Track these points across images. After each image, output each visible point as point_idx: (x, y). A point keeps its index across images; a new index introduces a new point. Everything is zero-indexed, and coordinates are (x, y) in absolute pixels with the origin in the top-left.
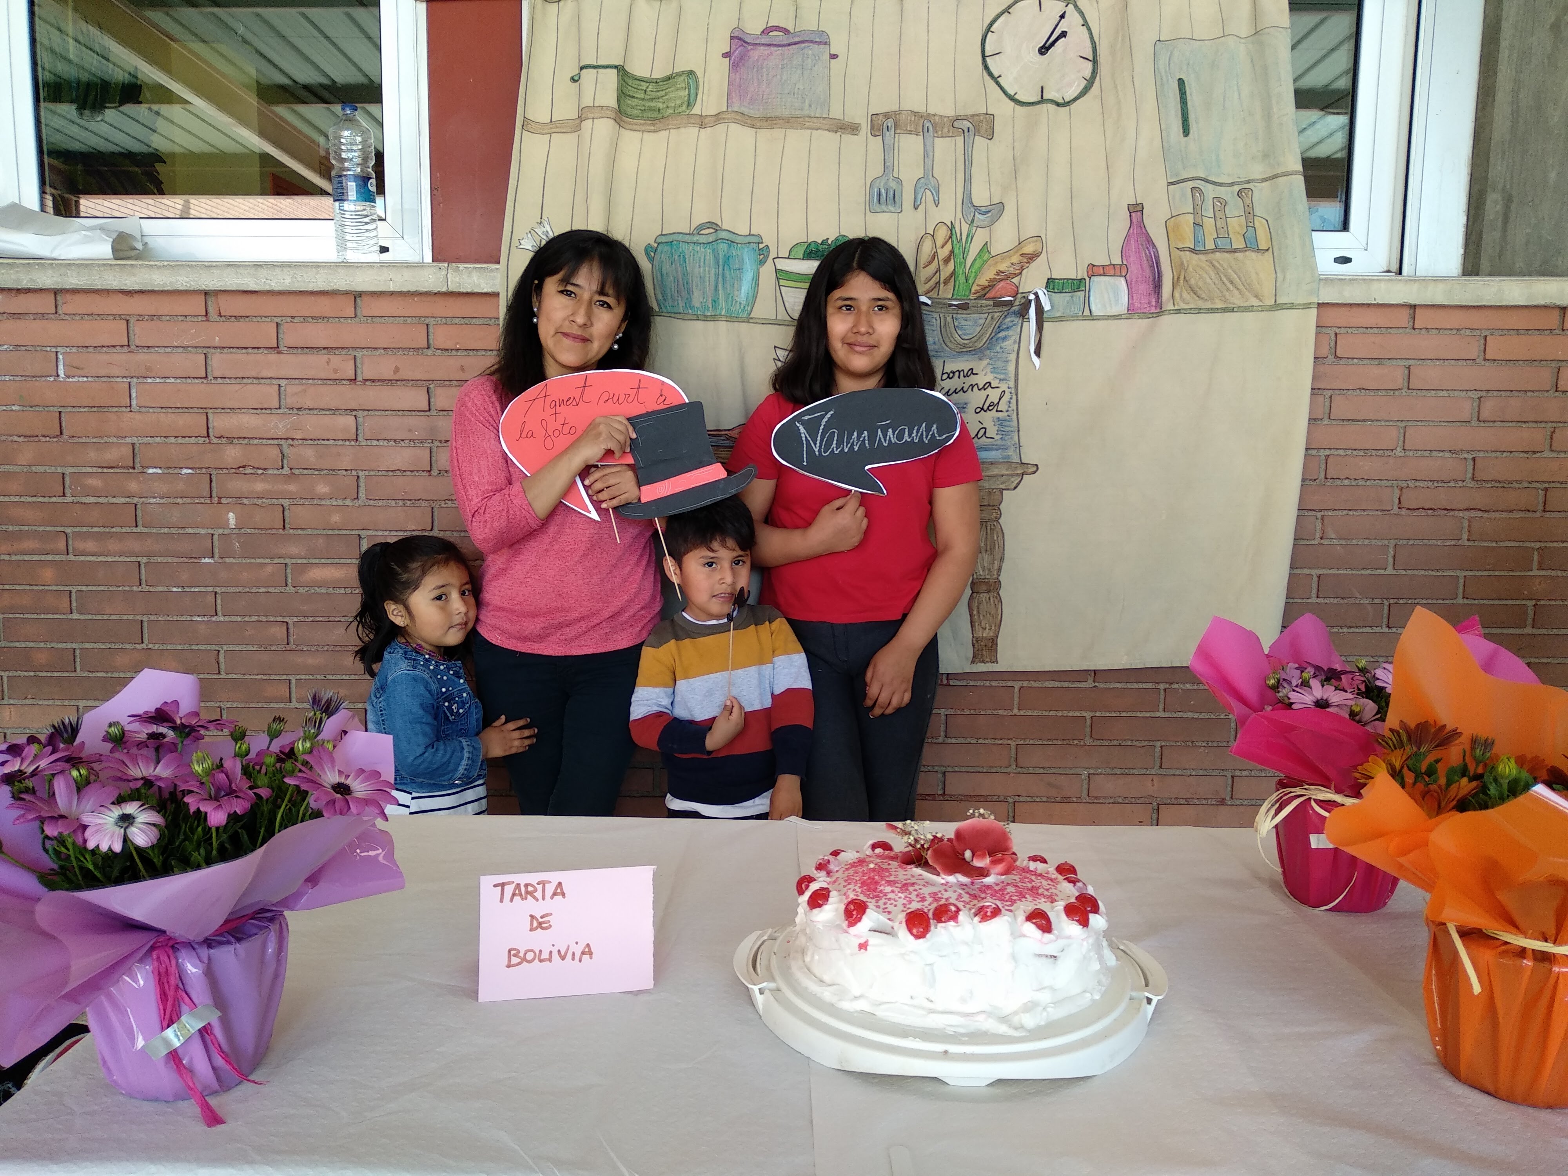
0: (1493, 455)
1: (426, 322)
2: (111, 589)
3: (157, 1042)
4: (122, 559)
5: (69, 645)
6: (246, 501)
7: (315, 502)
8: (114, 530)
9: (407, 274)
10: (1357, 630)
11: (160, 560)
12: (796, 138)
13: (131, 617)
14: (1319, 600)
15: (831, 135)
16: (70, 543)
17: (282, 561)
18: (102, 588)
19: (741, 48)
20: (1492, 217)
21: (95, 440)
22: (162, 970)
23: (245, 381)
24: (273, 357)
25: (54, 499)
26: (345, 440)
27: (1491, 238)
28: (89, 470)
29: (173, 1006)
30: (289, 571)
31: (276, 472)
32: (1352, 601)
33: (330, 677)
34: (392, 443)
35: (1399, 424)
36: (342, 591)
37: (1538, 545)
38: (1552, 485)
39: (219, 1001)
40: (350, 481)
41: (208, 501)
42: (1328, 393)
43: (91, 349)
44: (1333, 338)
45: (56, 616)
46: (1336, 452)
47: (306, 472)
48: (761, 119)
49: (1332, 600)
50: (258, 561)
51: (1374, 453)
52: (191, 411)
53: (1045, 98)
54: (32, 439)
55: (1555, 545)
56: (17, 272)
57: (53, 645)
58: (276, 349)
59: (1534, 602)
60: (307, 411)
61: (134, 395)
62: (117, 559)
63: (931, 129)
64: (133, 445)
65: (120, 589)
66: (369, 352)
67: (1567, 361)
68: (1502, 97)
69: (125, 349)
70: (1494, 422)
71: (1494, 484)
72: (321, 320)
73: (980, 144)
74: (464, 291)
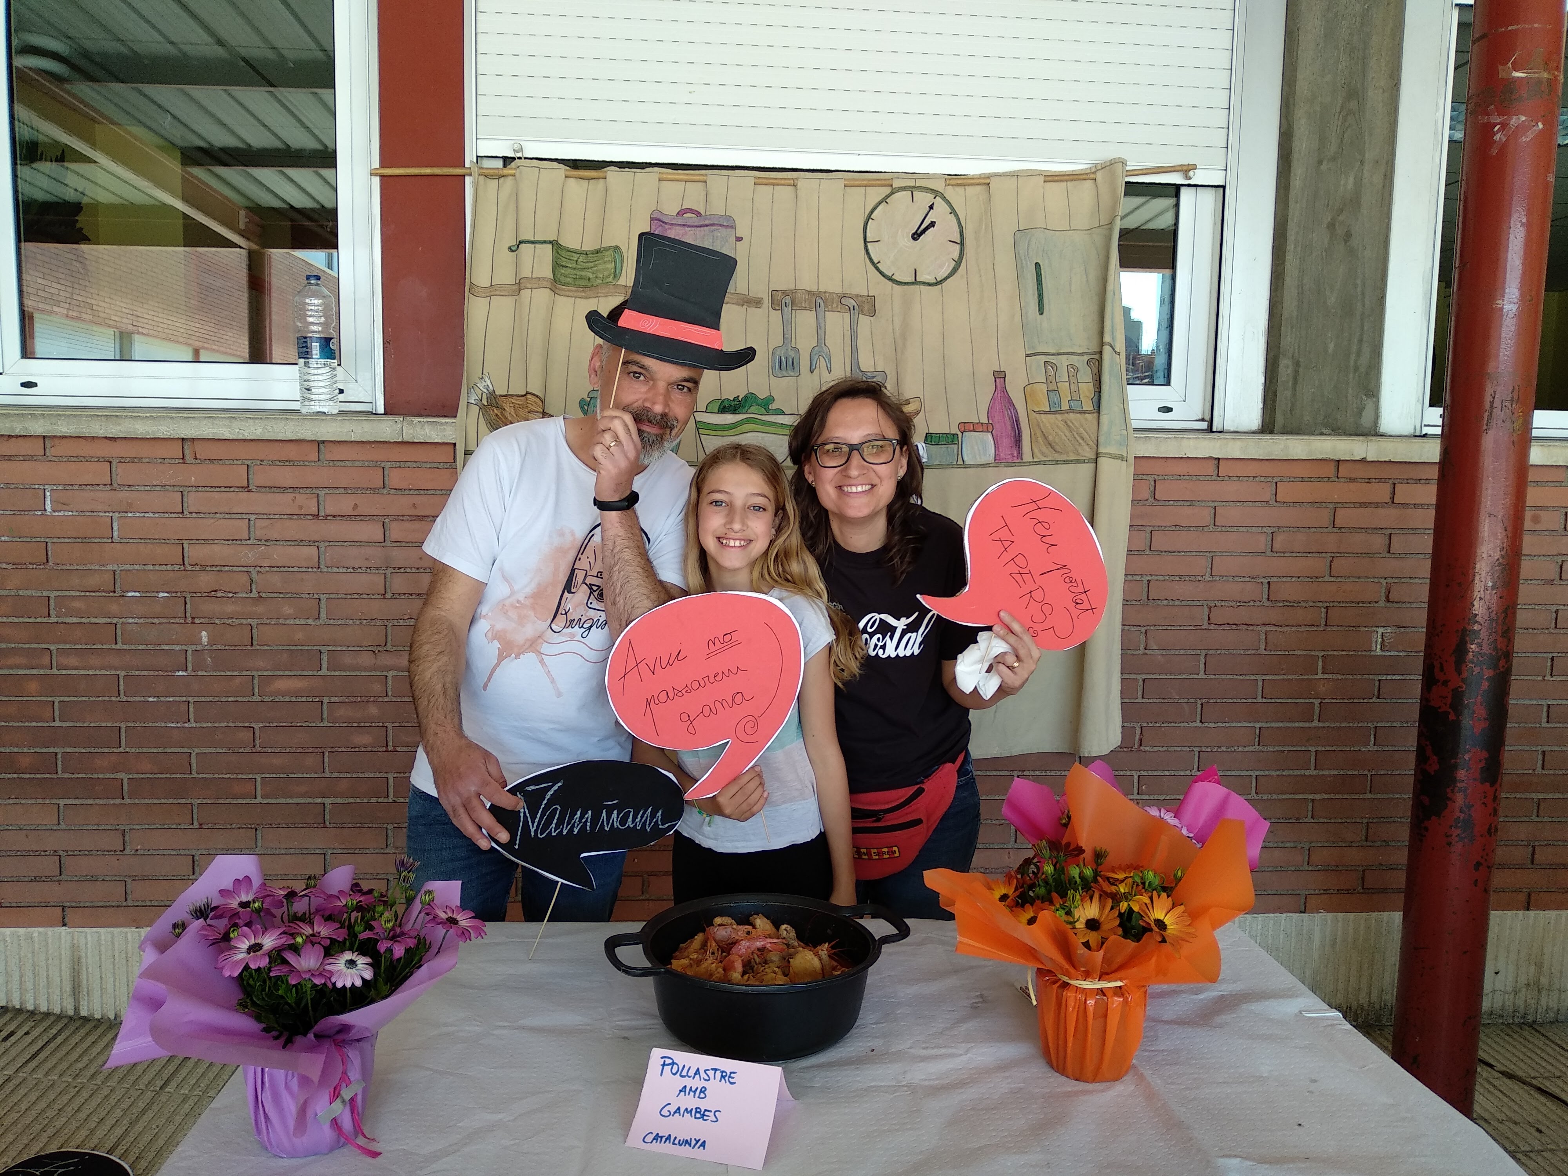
0: (1284, 579)
1: (382, 465)
2: (91, 699)
4: (102, 672)
5: (52, 750)
6: (217, 621)
7: (281, 621)
9: (367, 427)
10: (1176, 725)
11: (137, 673)
13: (109, 725)
14: (1144, 701)
15: (738, 308)
16: (54, 659)
17: (249, 673)
19: (660, 228)
20: (1284, 379)
21: (78, 567)
23: (218, 515)
24: (245, 495)
25: (39, 620)
26: (308, 568)
27: (1284, 395)
28: (74, 593)
30: (256, 682)
31: (244, 595)
32: (1172, 700)
33: (291, 775)
34: (350, 570)
35: (1207, 554)
37: (1322, 653)
38: (1331, 604)
40: (313, 603)
41: (182, 621)
42: (1149, 529)
43: (77, 487)
44: (1153, 483)
45: (39, 724)
46: (1156, 578)
47: (272, 595)
49: (1155, 700)
50: (228, 673)
51: (1187, 578)
52: (167, 541)
53: (918, 279)
54: (19, 566)
55: (1335, 653)
56: (12, 421)
57: (35, 750)
58: (247, 488)
59: (1319, 701)
60: (275, 542)
61: (115, 528)
62: (97, 672)
63: (822, 304)
64: (114, 571)
65: (100, 699)
66: (331, 491)
67: (1342, 503)
68: (1291, 280)
69: (108, 487)
70: (1285, 552)
71: (1286, 604)
72: (287, 464)
73: (864, 321)
74: (418, 441)
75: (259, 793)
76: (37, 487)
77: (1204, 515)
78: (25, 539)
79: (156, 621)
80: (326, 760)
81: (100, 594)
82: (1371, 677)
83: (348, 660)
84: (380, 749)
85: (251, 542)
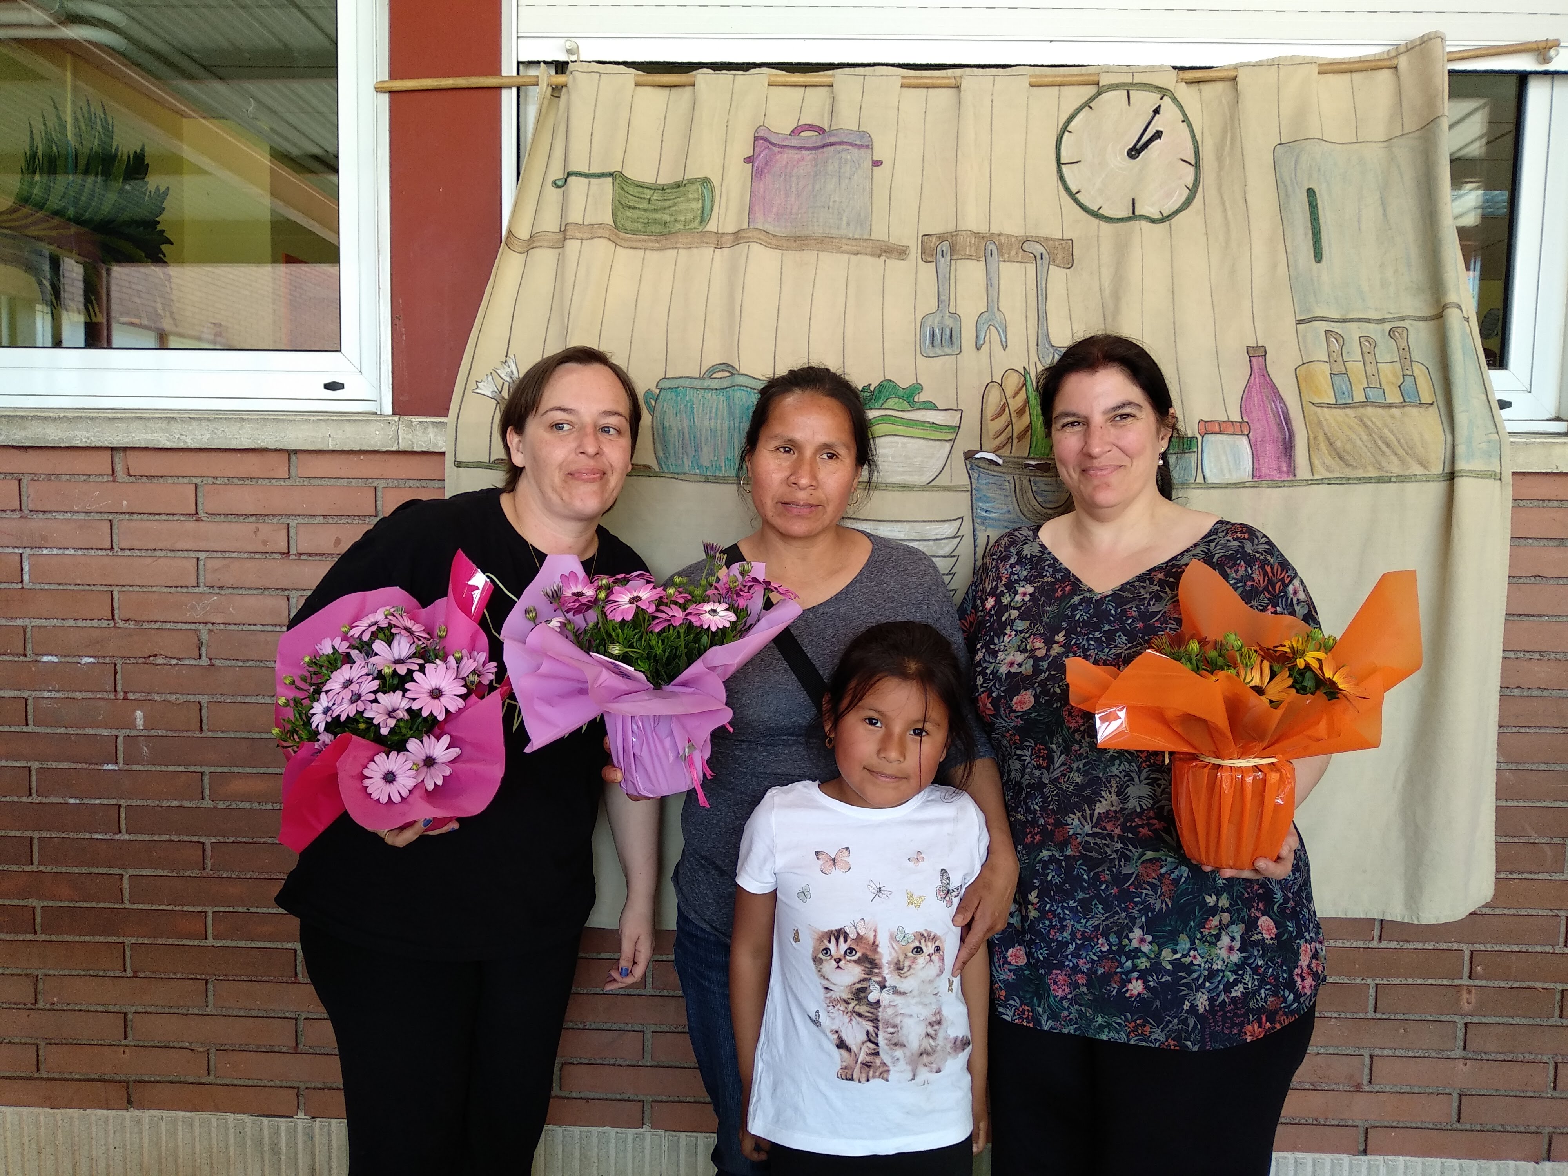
1: (375, 484)
4: (11, 763)
7: (239, 699)
8: (2, 728)
9: (349, 430)
11: (54, 765)
12: (832, 265)
13: (18, 834)
15: (874, 260)
17: (198, 769)
19: (766, 151)
23: (158, 553)
24: (191, 525)
26: (276, 626)
30: (206, 781)
31: (192, 662)
32: (1527, 842)
33: (253, 910)
41: (112, 696)
47: (228, 663)
48: (787, 238)
50: (171, 768)
52: (92, 588)
53: (1137, 213)
58: (194, 515)
60: (231, 591)
61: (26, 569)
62: (3, 763)
63: (995, 252)
65: (7, 799)
66: (306, 520)
69: (18, 514)
72: (248, 482)
73: (1057, 275)
74: (419, 450)
75: (210, 932)
79: (78, 695)
81: (7, 658)
85: (200, 589)
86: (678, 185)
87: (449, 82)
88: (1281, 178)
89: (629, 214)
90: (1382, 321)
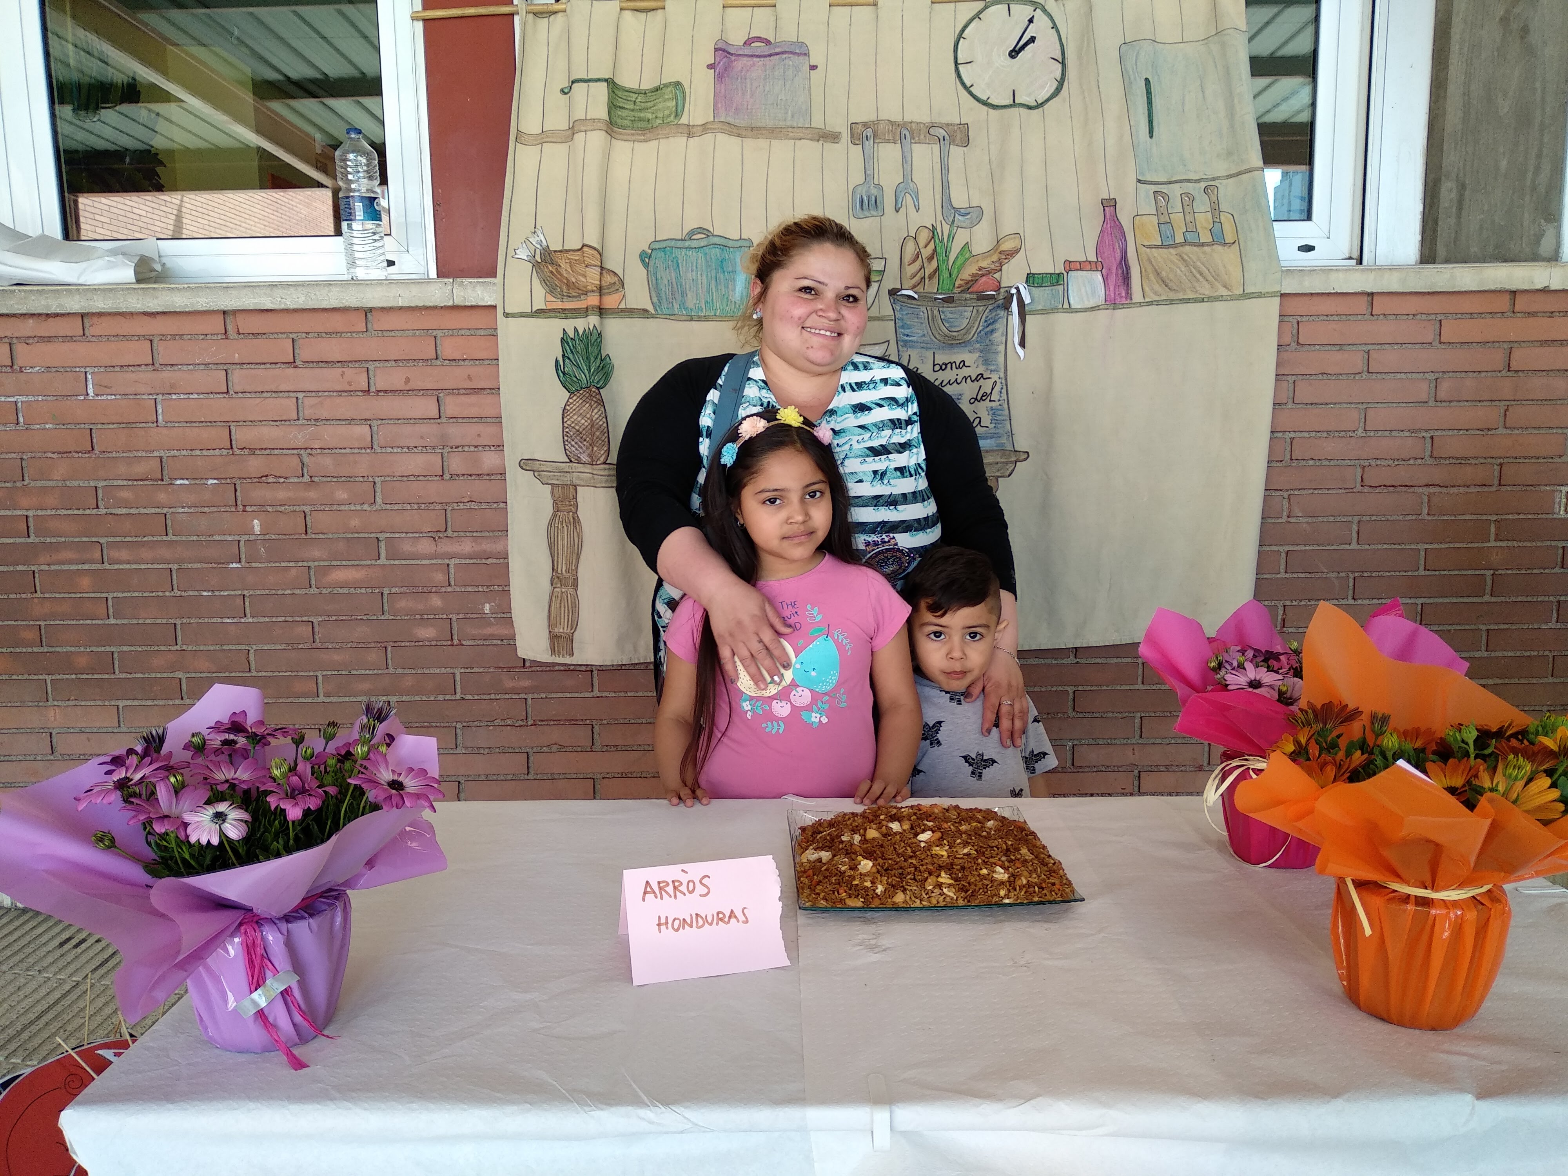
0: (1450, 433)
1: (434, 334)
2: (145, 594)
3: (246, 1003)
4: (156, 566)
5: (108, 649)
6: (269, 509)
7: (335, 507)
8: (145, 539)
9: (415, 290)
11: (190, 566)
12: (781, 149)
13: (164, 621)
14: (1287, 576)
15: (814, 144)
16: (105, 552)
17: (306, 564)
18: (136, 594)
19: (725, 59)
20: (1446, 205)
21: (124, 455)
22: (250, 941)
23: (265, 395)
24: (290, 371)
25: (88, 512)
26: (361, 449)
27: (1446, 225)
28: (121, 483)
29: (260, 972)
30: (312, 573)
31: (296, 480)
32: (1319, 575)
33: (354, 672)
34: (406, 450)
35: (1360, 406)
36: (363, 591)
37: (1495, 518)
38: (1506, 460)
39: (298, 966)
40: (368, 487)
41: (233, 509)
42: (1291, 379)
43: (118, 369)
44: (1295, 325)
45: (94, 622)
46: (1300, 435)
47: (325, 479)
48: (746, 129)
49: (1300, 575)
50: (283, 564)
51: (1337, 434)
52: (214, 424)
53: (1017, 102)
54: (65, 455)
55: (1510, 517)
56: (47, 298)
57: (92, 649)
58: (293, 363)
59: (1491, 572)
60: (325, 422)
61: (160, 411)
62: (150, 566)
63: (908, 136)
64: (161, 458)
65: (154, 594)
66: (381, 364)
67: (1518, 342)
68: (1454, 89)
69: (150, 368)
70: (1450, 401)
71: (1452, 461)
72: (334, 335)
73: (956, 152)
74: (469, 304)
75: (320, 690)
76: (78, 369)
77: (1356, 361)
78: (69, 426)
79: (206, 510)
80: (389, 656)
81: (148, 483)
82: (1554, 543)
83: (407, 547)
84: (445, 643)
85: (300, 422)
86: (657, 89)
87: (471, 11)
88: (1126, 70)
89: (620, 113)
90: (1199, 181)
